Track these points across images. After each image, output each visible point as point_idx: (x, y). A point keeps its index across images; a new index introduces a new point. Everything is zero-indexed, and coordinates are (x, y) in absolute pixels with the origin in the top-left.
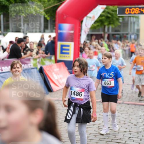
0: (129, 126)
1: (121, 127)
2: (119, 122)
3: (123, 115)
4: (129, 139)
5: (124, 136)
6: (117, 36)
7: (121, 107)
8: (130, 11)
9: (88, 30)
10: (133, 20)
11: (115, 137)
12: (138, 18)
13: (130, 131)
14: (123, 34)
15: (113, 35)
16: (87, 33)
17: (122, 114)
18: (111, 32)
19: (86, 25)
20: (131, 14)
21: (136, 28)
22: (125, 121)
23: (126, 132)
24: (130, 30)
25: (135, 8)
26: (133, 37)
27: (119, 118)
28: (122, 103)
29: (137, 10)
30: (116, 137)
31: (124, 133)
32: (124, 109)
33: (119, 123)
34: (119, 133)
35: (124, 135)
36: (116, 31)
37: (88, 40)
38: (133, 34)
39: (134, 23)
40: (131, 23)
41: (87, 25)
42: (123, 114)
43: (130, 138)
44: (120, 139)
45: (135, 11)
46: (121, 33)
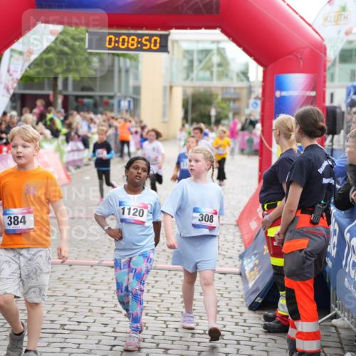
0: (112, 318)
1: (94, 322)
2: (90, 311)
3: (100, 294)
4: (111, 350)
5: (101, 343)
6: (86, 100)
7: (95, 274)
8: (117, 42)
9: (15, 85)
10: (125, 63)
11: (78, 348)
12: (135, 59)
13: (114, 331)
14: (101, 97)
15: (77, 97)
16: (12, 92)
17: (97, 290)
18: (70, 91)
19: (8, 71)
20: (118, 49)
21: (132, 83)
22: (103, 308)
23: (105, 334)
24: (118, 89)
25: (129, 35)
26: (124, 104)
27: (89, 300)
28: (99, 265)
29: (133, 42)
30: (81, 346)
31: (101, 337)
32: (103, 279)
33: (89, 314)
34: (87, 336)
35: (100, 341)
36: (83, 89)
37: (14, 108)
38: (125, 97)
39: (127, 71)
40: (120, 71)
41: (11, 72)
42: (99, 291)
43: (114, 349)
44: (91, 350)
45: (128, 42)
46: (97, 93)
